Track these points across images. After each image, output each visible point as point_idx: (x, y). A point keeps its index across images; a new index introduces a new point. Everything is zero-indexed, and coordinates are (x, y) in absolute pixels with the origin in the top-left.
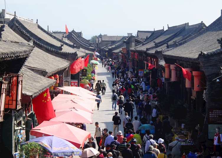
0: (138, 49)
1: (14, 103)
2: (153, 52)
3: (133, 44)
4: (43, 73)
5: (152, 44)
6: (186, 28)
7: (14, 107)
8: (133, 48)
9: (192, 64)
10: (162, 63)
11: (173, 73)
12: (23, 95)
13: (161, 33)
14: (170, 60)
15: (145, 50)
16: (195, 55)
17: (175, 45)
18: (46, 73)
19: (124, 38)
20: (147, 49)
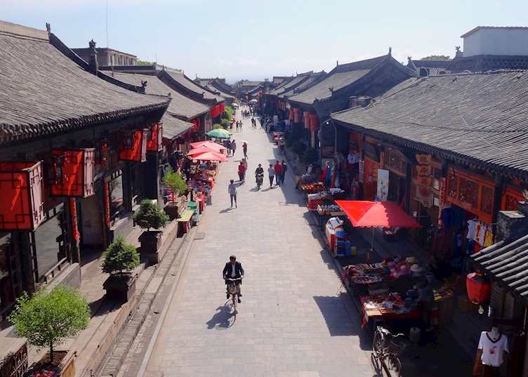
0: (271, 94)
1: (156, 146)
2: (282, 96)
3: (268, 89)
4: (184, 119)
5: (282, 90)
6: (311, 75)
7: (156, 149)
8: (267, 93)
9: (311, 109)
10: (289, 107)
11: (296, 115)
12: (163, 139)
13: (292, 79)
14: (294, 104)
15: (276, 94)
16: (311, 101)
17: (300, 91)
18: (187, 118)
19: (261, 83)
20: (278, 94)
